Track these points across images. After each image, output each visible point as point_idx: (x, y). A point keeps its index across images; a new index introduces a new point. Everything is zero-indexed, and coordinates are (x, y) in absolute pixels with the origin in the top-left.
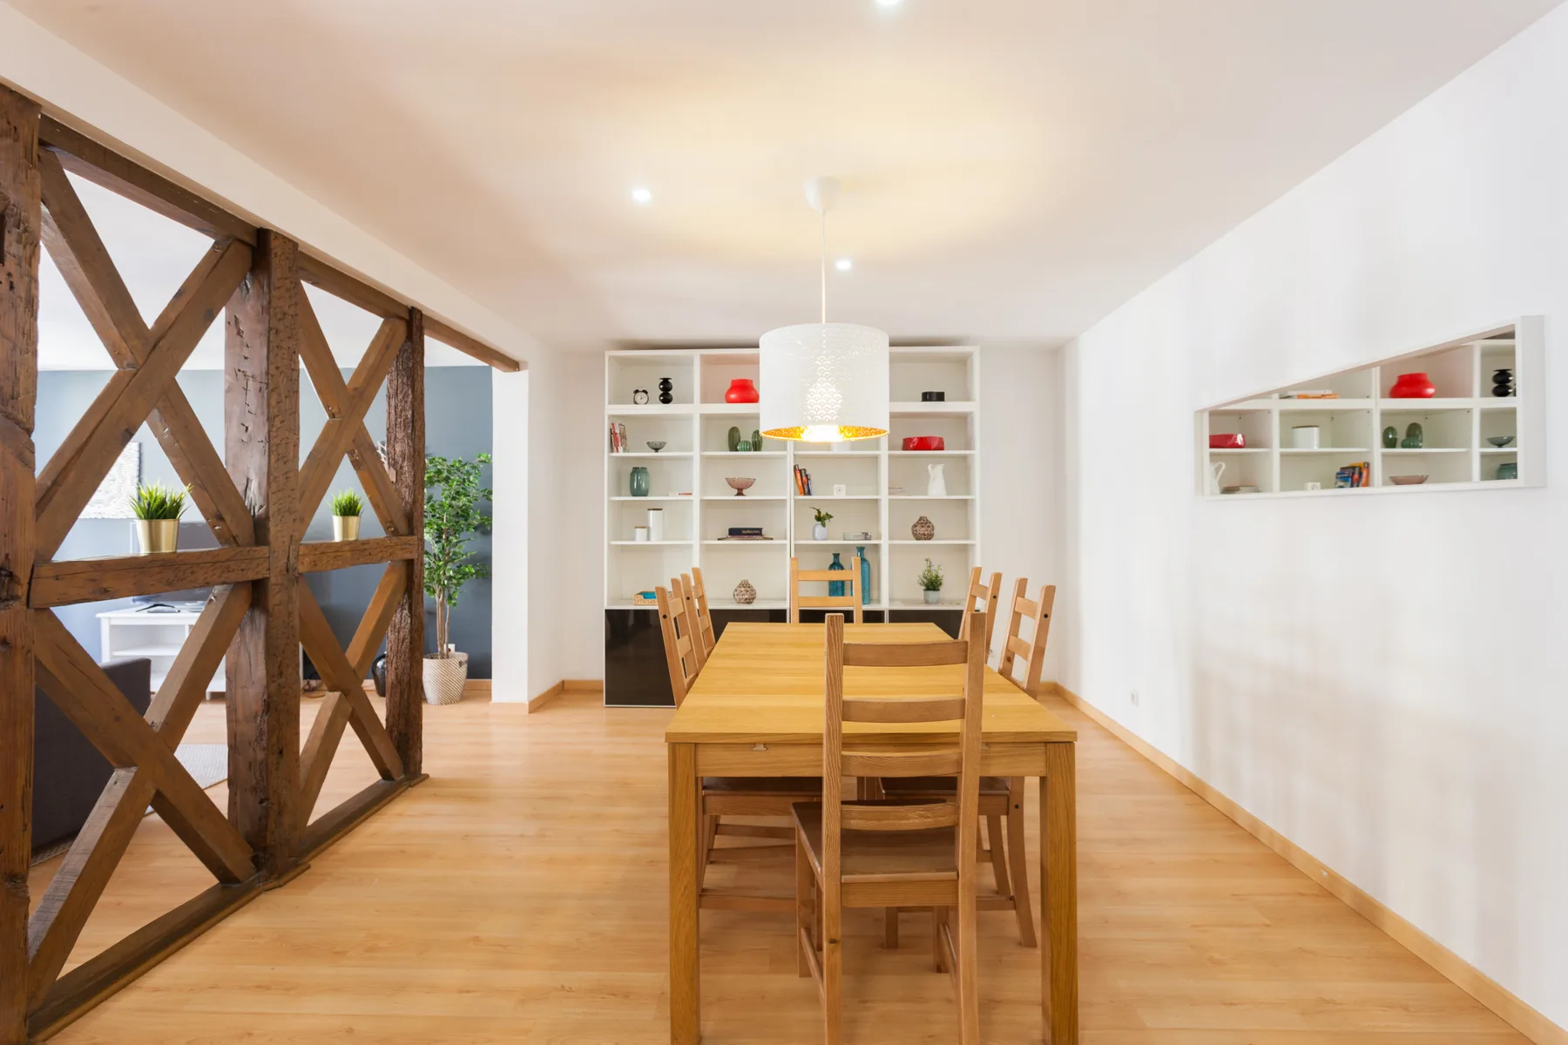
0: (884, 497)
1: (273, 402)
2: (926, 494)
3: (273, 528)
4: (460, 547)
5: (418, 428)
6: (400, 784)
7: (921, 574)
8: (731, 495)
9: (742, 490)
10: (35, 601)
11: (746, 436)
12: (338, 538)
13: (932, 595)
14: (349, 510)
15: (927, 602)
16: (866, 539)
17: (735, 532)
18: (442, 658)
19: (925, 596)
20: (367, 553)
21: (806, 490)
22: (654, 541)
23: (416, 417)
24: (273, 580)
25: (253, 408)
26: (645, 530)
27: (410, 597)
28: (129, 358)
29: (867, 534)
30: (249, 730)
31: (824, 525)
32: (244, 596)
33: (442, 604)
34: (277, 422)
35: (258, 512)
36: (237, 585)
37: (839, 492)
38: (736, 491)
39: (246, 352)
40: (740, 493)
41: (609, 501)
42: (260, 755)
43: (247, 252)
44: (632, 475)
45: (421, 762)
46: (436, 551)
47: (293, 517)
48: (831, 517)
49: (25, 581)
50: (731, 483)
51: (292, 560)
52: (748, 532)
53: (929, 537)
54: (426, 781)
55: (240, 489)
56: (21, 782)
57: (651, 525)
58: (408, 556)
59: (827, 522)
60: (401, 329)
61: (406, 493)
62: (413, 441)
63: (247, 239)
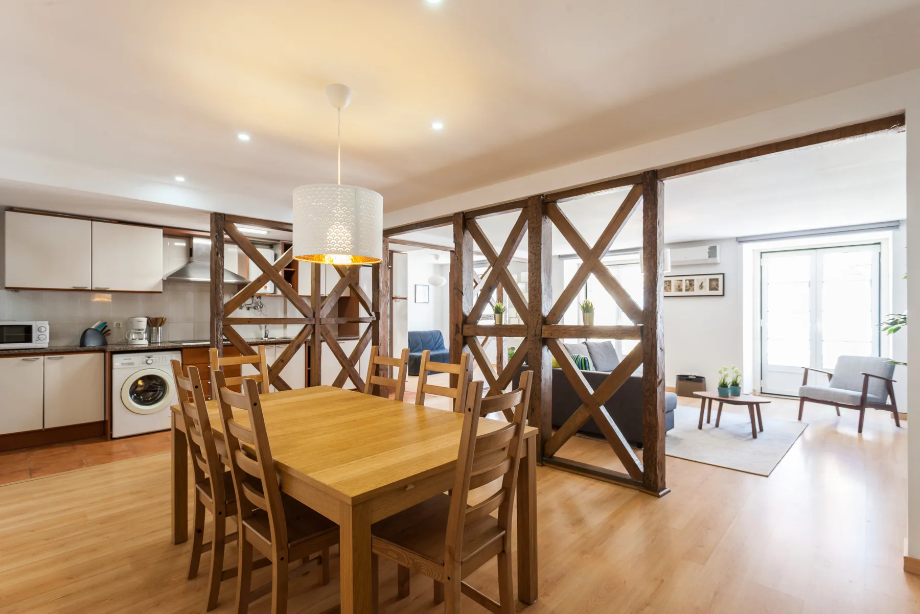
24: (529, 338)
47: (539, 312)
49: (461, 329)
51: (538, 332)
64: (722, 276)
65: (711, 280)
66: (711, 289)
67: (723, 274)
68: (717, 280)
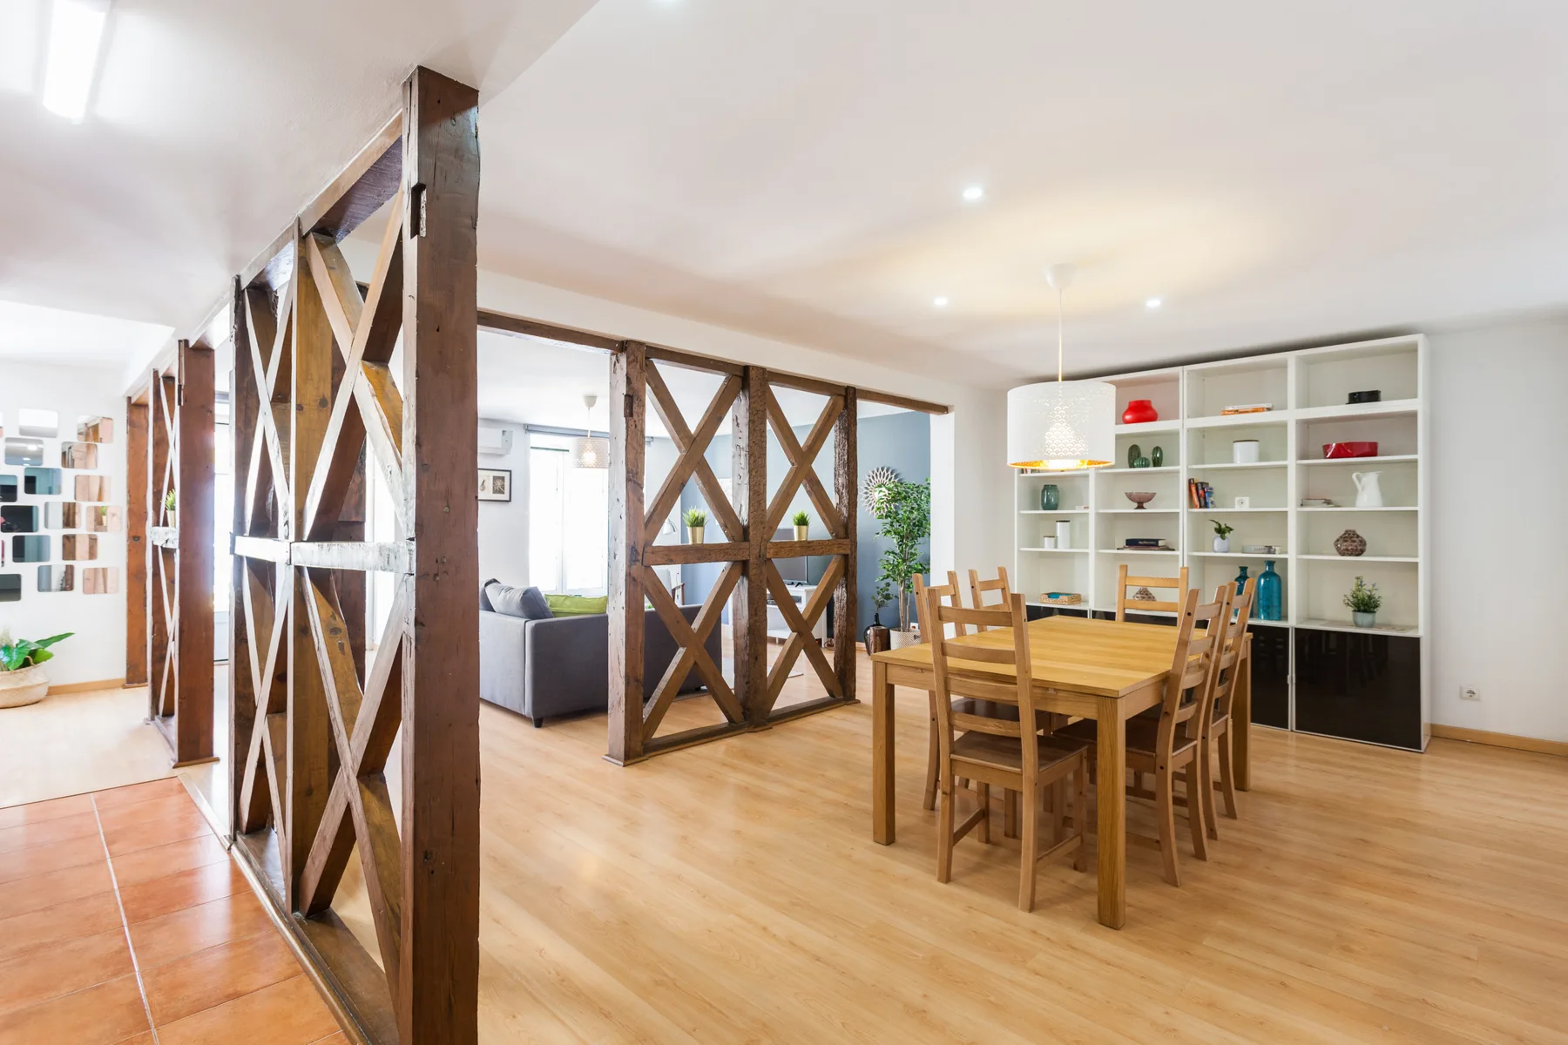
0: (1292, 508)
1: (751, 462)
2: (1354, 506)
3: (751, 533)
4: (915, 550)
5: (851, 466)
6: (839, 701)
7: (1349, 594)
8: (1131, 508)
9: (1142, 503)
10: (645, 563)
11: (1146, 453)
12: (796, 539)
13: (1365, 618)
14: (802, 521)
15: (1357, 625)
16: (1269, 552)
17: (1132, 543)
18: (904, 631)
19: (1354, 616)
20: (811, 549)
21: (1203, 503)
22: (1061, 549)
23: (851, 459)
24: (751, 561)
25: (743, 466)
26: (1052, 539)
27: (847, 580)
28: (684, 449)
29: (1270, 547)
30: (742, 642)
31: (1223, 538)
32: (739, 568)
33: (903, 591)
34: (754, 473)
35: (746, 523)
36: (735, 562)
37: (1242, 505)
38: (1136, 505)
39: (740, 435)
40: (1140, 506)
41: (1019, 514)
42: (746, 658)
43: (739, 380)
44: (1043, 491)
45: (855, 691)
46: (898, 551)
47: (763, 525)
48: (1231, 530)
49: (641, 554)
50: (1130, 497)
51: (763, 551)
52: (1145, 542)
53: (1360, 553)
54: (858, 704)
55: (737, 513)
56: (640, 641)
57: (1058, 535)
58: (845, 552)
59: (1227, 535)
60: (841, 402)
61: (844, 511)
62: (848, 476)
63: (739, 374)
64: (508, 473)
65: (495, 478)
66: (495, 491)
67: (510, 471)
68: (503, 478)
